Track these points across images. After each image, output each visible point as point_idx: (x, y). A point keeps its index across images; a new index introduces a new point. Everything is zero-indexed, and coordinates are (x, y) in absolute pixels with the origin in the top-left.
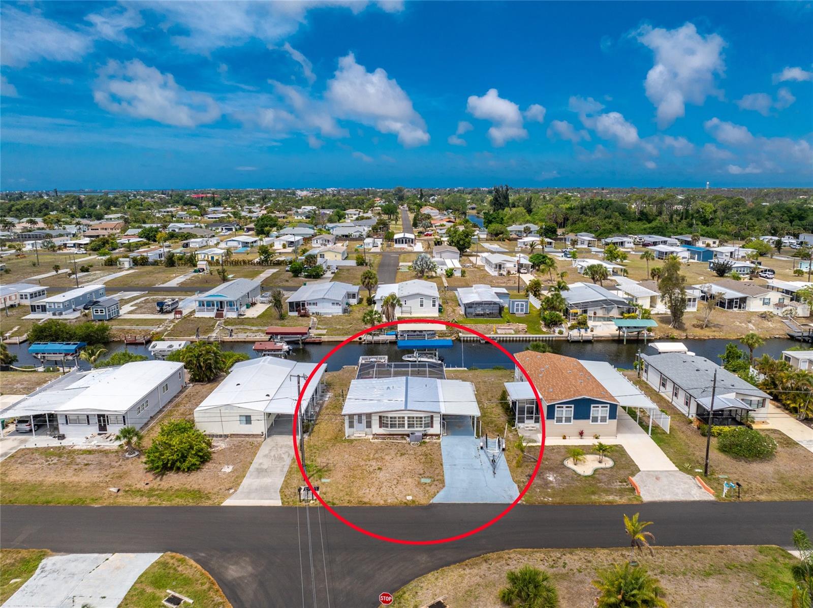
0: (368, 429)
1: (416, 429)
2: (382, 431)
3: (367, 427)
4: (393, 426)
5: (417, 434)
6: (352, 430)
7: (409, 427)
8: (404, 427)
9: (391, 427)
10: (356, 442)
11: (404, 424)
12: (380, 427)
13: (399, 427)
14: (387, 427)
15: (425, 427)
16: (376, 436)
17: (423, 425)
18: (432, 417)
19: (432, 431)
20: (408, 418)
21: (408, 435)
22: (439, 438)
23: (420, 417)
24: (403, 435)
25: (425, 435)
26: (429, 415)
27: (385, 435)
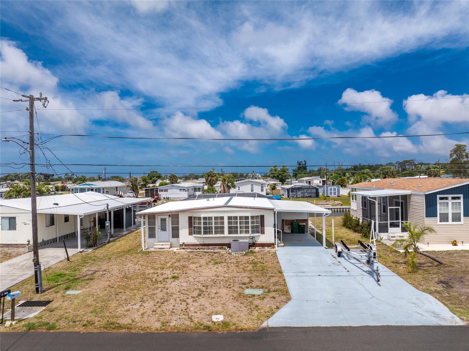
0: (175, 239)
1: (239, 235)
2: (192, 239)
3: (173, 237)
4: (207, 231)
5: (241, 241)
6: (152, 240)
7: (230, 232)
8: (223, 232)
9: (205, 233)
10: (154, 253)
11: (223, 228)
12: (190, 234)
13: (216, 233)
14: (199, 233)
15: (253, 232)
16: (184, 246)
17: (250, 229)
18: (262, 217)
19: (262, 239)
20: (230, 218)
21: (229, 246)
22: (274, 247)
23: (247, 218)
24: (221, 245)
25: (253, 245)
26: (258, 213)
27: (197, 245)
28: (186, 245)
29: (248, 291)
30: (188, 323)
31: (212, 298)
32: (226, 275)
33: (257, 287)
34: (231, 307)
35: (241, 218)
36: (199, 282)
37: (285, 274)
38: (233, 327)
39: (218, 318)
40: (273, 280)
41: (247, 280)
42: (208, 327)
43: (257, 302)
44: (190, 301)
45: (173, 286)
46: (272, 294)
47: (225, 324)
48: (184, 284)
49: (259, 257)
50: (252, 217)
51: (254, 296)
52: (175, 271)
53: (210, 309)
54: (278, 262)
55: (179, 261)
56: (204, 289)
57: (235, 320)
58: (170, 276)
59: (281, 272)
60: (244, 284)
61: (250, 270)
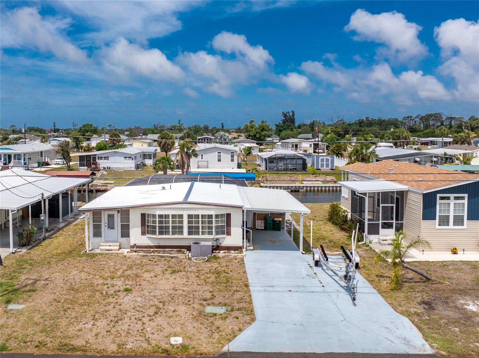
0: (124, 239)
1: (201, 236)
2: (146, 240)
3: (122, 236)
4: (163, 230)
5: (203, 243)
6: (98, 239)
7: (190, 233)
8: (181, 233)
9: (161, 233)
10: (100, 257)
11: (182, 228)
12: (143, 233)
13: (174, 233)
14: (154, 233)
15: (217, 233)
16: (136, 248)
17: (214, 230)
18: (229, 216)
19: (227, 241)
20: (190, 216)
21: (189, 248)
22: (241, 252)
23: (210, 216)
24: (180, 248)
25: (217, 248)
26: (224, 211)
27: (151, 247)
28: (138, 247)
29: (209, 309)
30: (145, 345)
31: (170, 317)
32: (185, 289)
33: (220, 304)
34: (190, 328)
35: (203, 216)
36: (155, 296)
37: (251, 288)
38: (192, 351)
39: (177, 340)
40: (238, 296)
41: (208, 295)
42: (166, 351)
43: (218, 323)
44: (146, 320)
45: (127, 301)
46: (236, 313)
47: (184, 347)
48: (139, 299)
49: (224, 264)
50: (217, 216)
51: (215, 315)
52: (127, 282)
53: (168, 330)
54: (245, 272)
55: (130, 268)
56: (161, 305)
57: (194, 343)
58: (122, 289)
59: (247, 286)
60: (205, 300)
61: (213, 283)
